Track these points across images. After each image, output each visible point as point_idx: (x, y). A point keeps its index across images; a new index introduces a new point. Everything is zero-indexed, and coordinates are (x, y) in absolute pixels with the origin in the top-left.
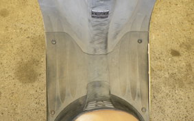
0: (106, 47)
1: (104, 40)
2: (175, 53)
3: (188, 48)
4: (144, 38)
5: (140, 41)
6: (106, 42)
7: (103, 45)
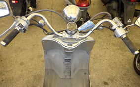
0: (70, 75)
1: (69, 71)
2: (106, 83)
3: (112, 80)
4: (87, 72)
5: (85, 74)
6: (70, 73)
7: (69, 74)
